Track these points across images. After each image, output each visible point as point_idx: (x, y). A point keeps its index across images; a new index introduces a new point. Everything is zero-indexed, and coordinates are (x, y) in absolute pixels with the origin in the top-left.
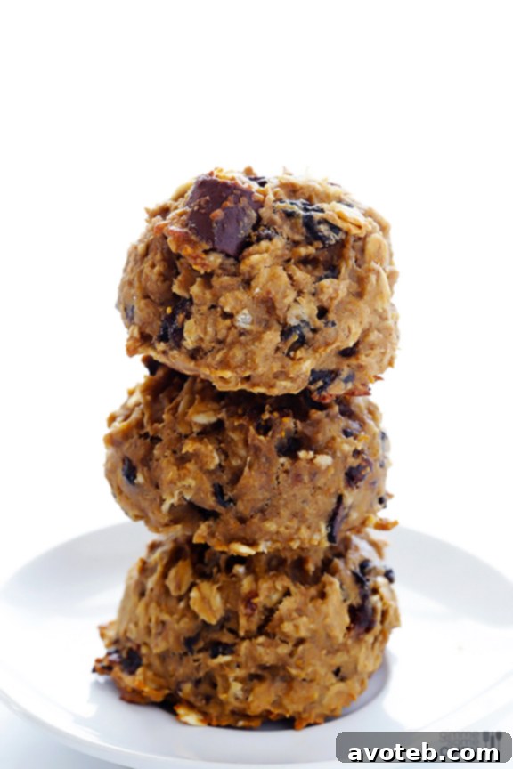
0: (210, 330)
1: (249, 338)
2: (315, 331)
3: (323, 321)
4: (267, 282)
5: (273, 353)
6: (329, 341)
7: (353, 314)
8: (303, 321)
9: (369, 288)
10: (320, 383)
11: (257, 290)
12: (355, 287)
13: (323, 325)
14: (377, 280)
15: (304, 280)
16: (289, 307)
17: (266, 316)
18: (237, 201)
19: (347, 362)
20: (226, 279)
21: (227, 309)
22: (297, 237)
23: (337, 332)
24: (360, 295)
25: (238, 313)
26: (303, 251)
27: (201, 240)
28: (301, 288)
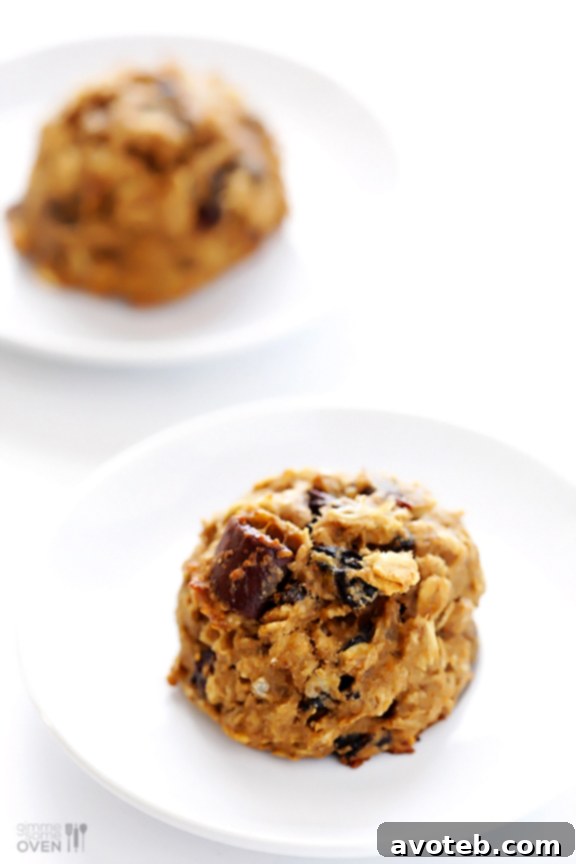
0: (229, 691)
1: (266, 706)
2: (337, 702)
3: (346, 693)
4: (285, 651)
5: (291, 723)
6: (355, 712)
7: (384, 681)
8: (323, 693)
9: (408, 648)
10: (349, 749)
11: (273, 660)
12: (393, 645)
13: (344, 699)
14: (420, 639)
15: (327, 649)
16: (308, 678)
17: (285, 684)
18: (260, 558)
19: (380, 726)
20: (246, 641)
21: (244, 675)
22: (328, 596)
23: (363, 703)
24: (399, 654)
25: (255, 680)
26: (331, 613)
27: (219, 600)
28: (323, 657)
